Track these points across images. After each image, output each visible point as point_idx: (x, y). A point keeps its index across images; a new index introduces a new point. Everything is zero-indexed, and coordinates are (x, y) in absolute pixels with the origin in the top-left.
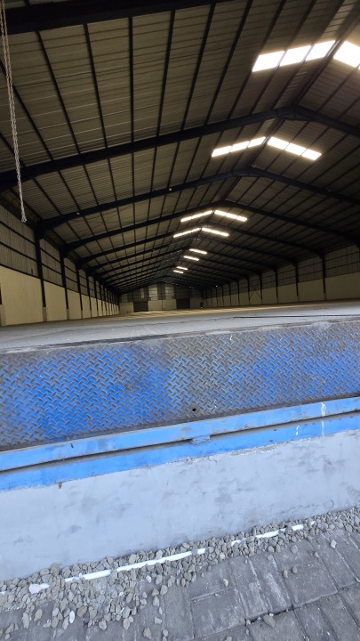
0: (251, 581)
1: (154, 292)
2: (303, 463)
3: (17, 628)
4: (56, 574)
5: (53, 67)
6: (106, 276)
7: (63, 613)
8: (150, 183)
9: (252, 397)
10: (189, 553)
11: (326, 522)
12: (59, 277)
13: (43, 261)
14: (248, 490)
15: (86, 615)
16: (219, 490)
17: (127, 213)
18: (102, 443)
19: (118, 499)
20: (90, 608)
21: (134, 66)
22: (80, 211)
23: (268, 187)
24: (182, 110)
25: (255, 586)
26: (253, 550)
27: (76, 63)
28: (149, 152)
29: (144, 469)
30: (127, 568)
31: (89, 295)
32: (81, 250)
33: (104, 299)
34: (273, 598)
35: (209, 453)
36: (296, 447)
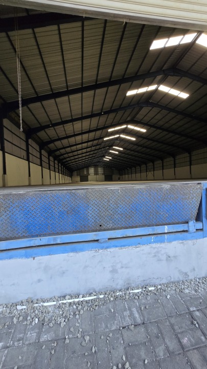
0: (125, 311)
1: (92, 170)
2: (155, 256)
3: (10, 323)
4: (30, 302)
5: (40, 46)
6: (65, 160)
7: (32, 319)
8: (91, 109)
9: (130, 221)
10: (95, 297)
11: (167, 287)
12: (39, 160)
13: (30, 151)
14: (126, 268)
15: (44, 320)
16: (112, 266)
17: (78, 126)
18: (55, 239)
19: (61, 267)
20: (45, 318)
21: (84, 46)
22: (52, 124)
23: (158, 113)
24: (110, 70)
25: (127, 313)
26: (127, 297)
27: (53, 45)
28: (91, 93)
29: (75, 253)
30: (65, 302)
31: (55, 171)
32: (51, 146)
33: (63, 173)
34: (134, 319)
35: (107, 248)
36: (151, 247)
